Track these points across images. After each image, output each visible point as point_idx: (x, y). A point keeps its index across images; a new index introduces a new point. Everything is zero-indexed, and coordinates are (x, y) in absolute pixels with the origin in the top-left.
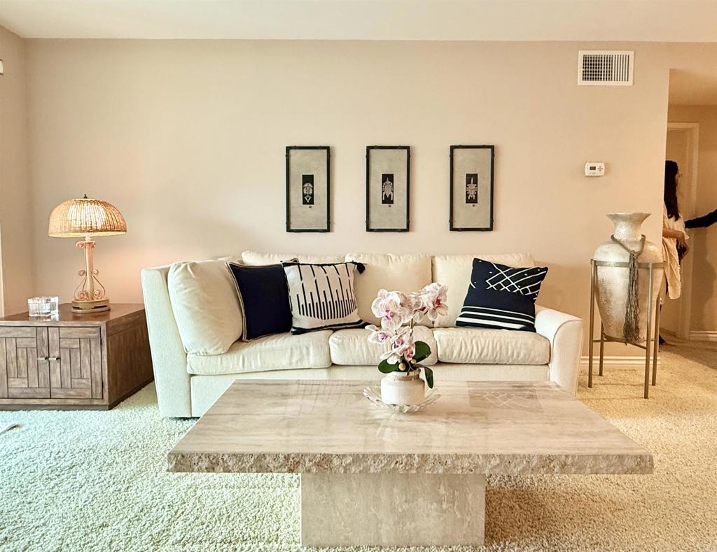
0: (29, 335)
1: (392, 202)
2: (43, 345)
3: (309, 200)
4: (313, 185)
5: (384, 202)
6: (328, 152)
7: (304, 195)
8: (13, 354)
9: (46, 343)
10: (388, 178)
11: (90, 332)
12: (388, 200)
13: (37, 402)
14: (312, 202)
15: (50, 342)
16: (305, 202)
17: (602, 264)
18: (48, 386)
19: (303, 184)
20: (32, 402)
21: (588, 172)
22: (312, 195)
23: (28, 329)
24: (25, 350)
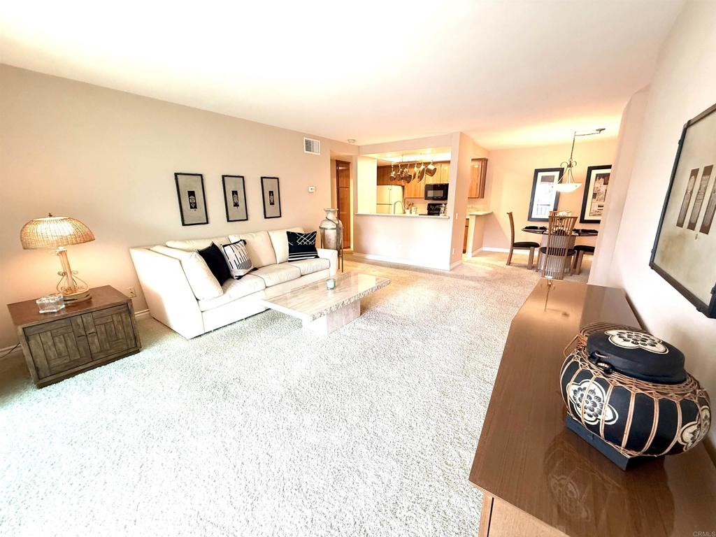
0: (63, 325)
1: (238, 206)
2: (79, 328)
3: (194, 206)
4: (194, 196)
5: (234, 206)
6: (202, 178)
7: (190, 204)
8: (50, 343)
9: (82, 326)
10: (235, 193)
11: (119, 309)
12: (236, 205)
13: (81, 368)
14: (195, 207)
15: (85, 324)
16: (191, 208)
17: (326, 229)
18: (89, 354)
19: (189, 196)
20: (76, 369)
21: (310, 191)
22: (195, 203)
23: (63, 321)
24: (62, 337)
